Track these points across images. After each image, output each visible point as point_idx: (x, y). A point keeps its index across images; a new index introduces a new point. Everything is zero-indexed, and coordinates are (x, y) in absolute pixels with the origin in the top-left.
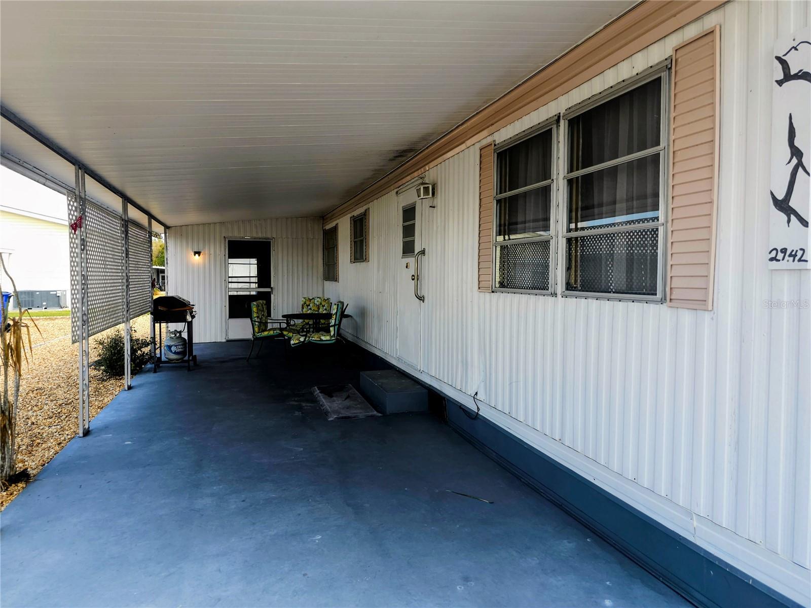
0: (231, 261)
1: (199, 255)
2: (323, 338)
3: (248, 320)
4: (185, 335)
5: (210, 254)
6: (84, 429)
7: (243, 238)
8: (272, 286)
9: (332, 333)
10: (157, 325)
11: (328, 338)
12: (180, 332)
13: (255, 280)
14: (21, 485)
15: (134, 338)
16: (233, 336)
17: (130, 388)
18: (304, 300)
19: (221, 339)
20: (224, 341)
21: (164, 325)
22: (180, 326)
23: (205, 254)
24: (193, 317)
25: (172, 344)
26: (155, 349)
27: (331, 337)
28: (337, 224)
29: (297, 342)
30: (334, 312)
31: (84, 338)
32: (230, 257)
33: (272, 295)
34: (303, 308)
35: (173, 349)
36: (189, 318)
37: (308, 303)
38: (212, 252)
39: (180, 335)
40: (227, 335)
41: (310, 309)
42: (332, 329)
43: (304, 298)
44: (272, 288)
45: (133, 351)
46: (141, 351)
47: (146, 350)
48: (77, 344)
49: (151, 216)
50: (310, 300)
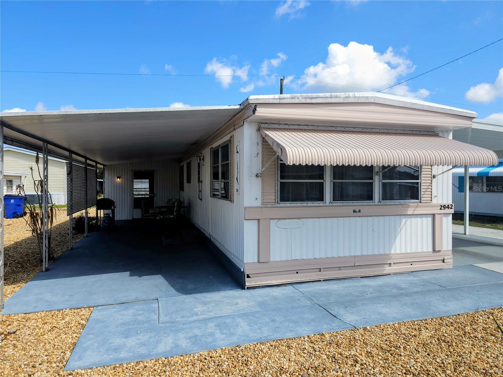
0: (135, 180)
1: (120, 179)
2: (171, 216)
3: (140, 210)
4: (111, 215)
5: (125, 178)
6: (71, 248)
7: (140, 170)
8: (155, 193)
9: (175, 214)
10: (99, 211)
11: (173, 216)
12: (109, 214)
13: (148, 190)
14: (52, 261)
15: (89, 216)
16: (135, 217)
17: (87, 236)
18: (168, 200)
19: (130, 218)
20: (131, 219)
21: (102, 211)
22: (109, 212)
23: (122, 178)
24: (115, 207)
25: (105, 219)
26: (98, 221)
27: (174, 216)
28: (183, 165)
29: (159, 218)
30: (176, 205)
31: (71, 214)
32: (134, 179)
33: (155, 198)
34: (167, 204)
35: (106, 221)
36: (113, 208)
37: (169, 201)
38: (126, 177)
39: (109, 215)
40: (132, 216)
41: (171, 204)
42: (175, 212)
43: (168, 199)
44: (154, 194)
45: (89, 222)
46: (92, 222)
47: (94, 222)
48: (69, 216)
49: (97, 163)
50: (170, 200)
